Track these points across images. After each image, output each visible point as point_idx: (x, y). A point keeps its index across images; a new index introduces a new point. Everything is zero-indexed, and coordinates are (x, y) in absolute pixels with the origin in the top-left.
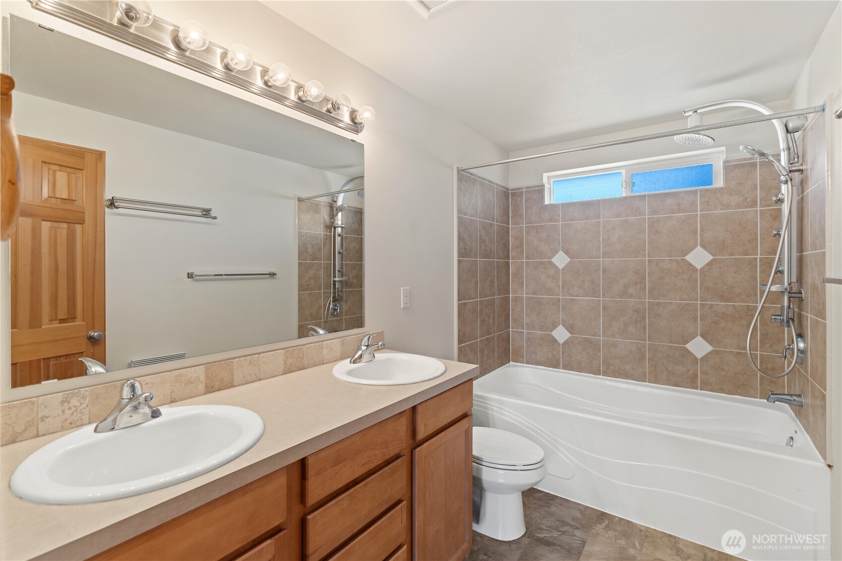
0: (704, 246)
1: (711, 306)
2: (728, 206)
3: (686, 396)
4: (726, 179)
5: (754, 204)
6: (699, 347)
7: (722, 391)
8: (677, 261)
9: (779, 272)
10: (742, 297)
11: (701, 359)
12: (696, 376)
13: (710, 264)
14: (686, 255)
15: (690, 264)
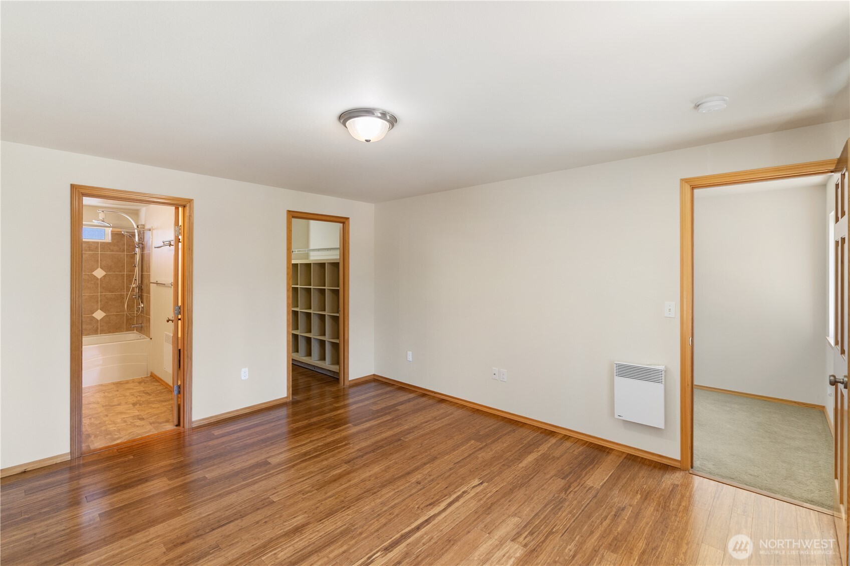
0: (102, 268)
1: (105, 295)
2: (113, 251)
3: (95, 338)
4: (112, 239)
5: (124, 251)
6: (99, 315)
7: (109, 332)
8: (88, 275)
9: (135, 280)
10: (119, 290)
11: (101, 320)
12: (97, 328)
13: (105, 276)
14: (94, 271)
15: (95, 276)
